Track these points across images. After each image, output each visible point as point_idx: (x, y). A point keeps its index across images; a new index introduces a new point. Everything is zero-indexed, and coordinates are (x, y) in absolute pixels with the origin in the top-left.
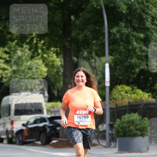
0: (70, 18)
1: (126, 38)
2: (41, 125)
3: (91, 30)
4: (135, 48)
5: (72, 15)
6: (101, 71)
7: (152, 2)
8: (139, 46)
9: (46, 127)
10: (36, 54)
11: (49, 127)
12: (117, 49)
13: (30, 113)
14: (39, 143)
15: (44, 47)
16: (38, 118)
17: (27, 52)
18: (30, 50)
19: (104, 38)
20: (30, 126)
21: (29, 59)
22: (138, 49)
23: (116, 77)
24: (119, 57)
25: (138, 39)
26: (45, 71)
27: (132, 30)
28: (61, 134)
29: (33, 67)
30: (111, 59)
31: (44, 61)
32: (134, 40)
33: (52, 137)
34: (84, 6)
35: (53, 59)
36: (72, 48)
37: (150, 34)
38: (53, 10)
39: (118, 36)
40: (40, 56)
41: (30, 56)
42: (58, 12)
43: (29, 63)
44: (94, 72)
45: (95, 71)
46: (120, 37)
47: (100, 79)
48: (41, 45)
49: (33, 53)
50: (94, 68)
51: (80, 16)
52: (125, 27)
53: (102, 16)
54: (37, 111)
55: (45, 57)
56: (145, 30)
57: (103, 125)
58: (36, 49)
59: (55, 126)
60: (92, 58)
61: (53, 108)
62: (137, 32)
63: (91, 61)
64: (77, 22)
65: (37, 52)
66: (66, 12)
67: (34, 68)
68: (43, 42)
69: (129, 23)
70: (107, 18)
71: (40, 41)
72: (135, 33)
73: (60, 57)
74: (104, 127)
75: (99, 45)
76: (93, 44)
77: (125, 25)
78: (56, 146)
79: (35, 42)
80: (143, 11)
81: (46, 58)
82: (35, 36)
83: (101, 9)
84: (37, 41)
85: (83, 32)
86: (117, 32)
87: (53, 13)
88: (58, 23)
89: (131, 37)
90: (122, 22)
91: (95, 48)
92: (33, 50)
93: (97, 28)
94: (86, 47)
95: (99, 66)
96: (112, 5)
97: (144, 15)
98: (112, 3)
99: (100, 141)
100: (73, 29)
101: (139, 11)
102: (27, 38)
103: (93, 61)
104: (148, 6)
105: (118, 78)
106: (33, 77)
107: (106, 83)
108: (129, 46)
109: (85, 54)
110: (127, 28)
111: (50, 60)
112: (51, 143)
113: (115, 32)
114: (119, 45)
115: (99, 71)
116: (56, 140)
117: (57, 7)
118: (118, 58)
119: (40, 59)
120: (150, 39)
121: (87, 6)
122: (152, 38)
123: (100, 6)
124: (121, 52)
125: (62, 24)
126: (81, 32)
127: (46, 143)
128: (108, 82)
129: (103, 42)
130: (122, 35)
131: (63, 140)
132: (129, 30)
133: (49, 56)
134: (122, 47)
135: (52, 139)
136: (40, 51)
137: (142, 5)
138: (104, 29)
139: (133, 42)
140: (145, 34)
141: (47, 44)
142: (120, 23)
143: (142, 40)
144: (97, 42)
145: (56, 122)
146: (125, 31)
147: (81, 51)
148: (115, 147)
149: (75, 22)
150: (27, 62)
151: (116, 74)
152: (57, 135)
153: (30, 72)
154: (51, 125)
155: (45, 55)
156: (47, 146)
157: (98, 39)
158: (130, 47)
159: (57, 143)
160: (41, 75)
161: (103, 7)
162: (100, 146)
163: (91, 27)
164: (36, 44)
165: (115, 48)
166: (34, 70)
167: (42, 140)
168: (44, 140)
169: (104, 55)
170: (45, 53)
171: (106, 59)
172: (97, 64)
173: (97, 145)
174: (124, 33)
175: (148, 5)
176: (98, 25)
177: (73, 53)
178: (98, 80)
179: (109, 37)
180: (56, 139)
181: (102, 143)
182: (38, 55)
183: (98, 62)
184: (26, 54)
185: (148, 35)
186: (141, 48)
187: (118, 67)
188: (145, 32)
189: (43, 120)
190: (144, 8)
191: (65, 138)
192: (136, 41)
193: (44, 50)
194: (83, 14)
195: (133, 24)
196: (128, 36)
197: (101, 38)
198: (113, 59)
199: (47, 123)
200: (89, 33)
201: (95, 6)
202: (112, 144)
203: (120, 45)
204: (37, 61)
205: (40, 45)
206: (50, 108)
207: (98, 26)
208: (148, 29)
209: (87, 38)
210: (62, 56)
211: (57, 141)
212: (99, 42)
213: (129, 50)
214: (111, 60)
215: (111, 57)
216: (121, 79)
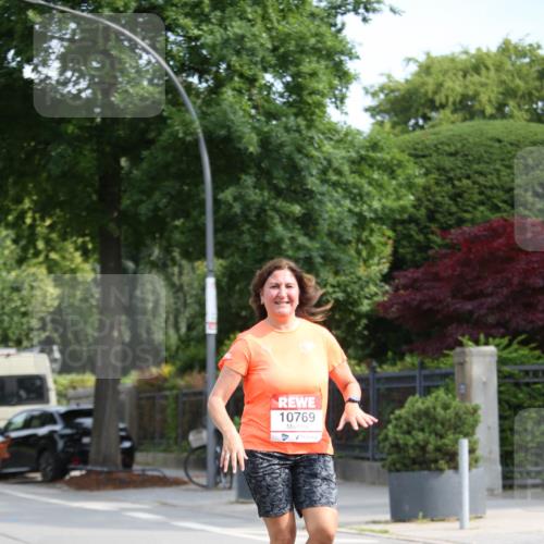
0: (119, 162)
1: (258, 216)
2: (43, 431)
3: (169, 193)
4: (280, 241)
5: (124, 155)
6: (196, 296)
7: (321, 127)
8: (290, 235)
9: (56, 436)
10: (31, 251)
11: (62, 436)
12: (235, 242)
13: (15, 400)
14: (38, 476)
15: (54, 236)
16: (36, 413)
17: (8, 247)
18: (15, 241)
19: (203, 213)
20: (14, 435)
21: (14, 265)
22: (288, 242)
23: (234, 310)
24: (240, 262)
25: (287, 217)
26: (55, 296)
27: (273, 194)
28: (92, 455)
29: (23, 283)
30: (221, 265)
31: (50, 271)
32: (277, 220)
33: (69, 462)
34: (152, 135)
35: (73, 266)
36: (122, 238)
37: (316, 207)
38: (76, 143)
39: (237, 208)
40: (41, 258)
41: (16, 257)
42: (88, 147)
43: (13, 274)
44: (178, 298)
45: (180, 295)
46: (242, 213)
47: (193, 317)
48: (45, 231)
49: (25, 249)
50: (176, 289)
51: (142, 159)
52: (255, 187)
53: (199, 158)
54: (32, 396)
55: (53, 260)
56: (305, 195)
57: (201, 432)
58: (32, 238)
59: (77, 433)
60: (174, 262)
61: (74, 388)
62: (285, 200)
63: (170, 270)
64: (135, 172)
65: (35, 247)
66: (108, 149)
67: (26, 286)
68: (48, 222)
69: (264, 176)
70: (211, 164)
71: (43, 219)
72: (280, 203)
73: (91, 260)
74: (202, 439)
75: (190, 231)
76: (177, 227)
77: (256, 183)
78: (80, 485)
79: (28, 221)
80: (300, 150)
81: (55, 263)
82: (29, 209)
83: (196, 143)
84: (34, 219)
85: (149, 196)
86: (236, 199)
87: (74, 151)
88: (87, 175)
89: (270, 213)
90: (247, 174)
91: (177, 236)
92: (23, 242)
93: (186, 188)
94: (157, 235)
95: (190, 285)
96: (223, 132)
97: (301, 159)
98: (223, 127)
99: (191, 473)
100: (125, 191)
101: (287, 149)
102: (8, 212)
103: (176, 270)
104: (312, 138)
105: (238, 315)
106: (23, 309)
107: (207, 326)
108: (264, 235)
109: (156, 252)
110: (262, 189)
111: (67, 269)
112: (67, 477)
113: (230, 199)
114: (241, 233)
115: (191, 297)
116: (81, 469)
117: (87, 135)
118: (237, 263)
119: (41, 263)
120: (317, 219)
121: (160, 134)
122: (320, 216)
123: (194, 134)
124: (246, 249)
125: (97, 178)
126: (144, 198)
127: (56, 476)
128: (212, 323)
129: (199, 223)
130: (247, 206)
131: (99, 469)
132: (266, 194)
133: (64, 258)
134: (246, 237)
135: (72, 466)
136: (41, 245)
137: (297, 135)
138: (204, 191)
139: (275, 224)
140: (304, 205)
141: (59, 226)
142: (244, 177)
143: (297, 220)
144: (183, 223)
145: (81, 424)
146: (255, 196)
147: (145, 246)
148: (230, 488)
149: (131, 172)
150: (9, 272)
151: (233, 304)
152: (82, 457)
153: (15, 296)
154: (68, 431)
155: (53, 256)
156: (58, 485)
157: (187, 216)
158: (268, 238)
159: (82, 476)
160: (44, 304)
161: (201, 136)
162: (192, 486)
163: (170, 185)
164: (32, 227)
165: (230, 237)
166: (25, 293)
167: (44, 469)
168: (49, 468)
169: (202, 255)
170: (54, 249)
171: (207, 266)
172: (185, 279)
173: (184, 483)
174: (253, 202)
175: (310, 134)
176: (188, 181)
177: (123, 250)
178: (188, 319)
179: (216, 211)
180: (81, 466)
181: (197, 477)
182: (37, 254)
183: (188, 273)
184: (6, 252)
185: (313, 209)
186: (293, 239)
187: (237, 287)
188: (306, 201)
189: (47, 418)
190: (301, 143)
191: (103, 464)
192: (282, 221)
193: (53, 244)
194: (151, 154)
195: (275, 182)
196: (262, 211)
197: (195, 213)
198: (225, 268)
199: (58, 427)
200: (164, 200)
201: (181, 135)
202: (223, 480)
203: (243, 232)
204: (33, 270)
205: (41, 230)
206: (66, 389)
207: (188, 185)
208: (310, 193)
209: (160, 213)
210: (96, 256)
211: (84, 472)
212: (190, 224)
213: (266, 245)
214: (220, 268)
215: (221, 261)
216: (245, 317)
